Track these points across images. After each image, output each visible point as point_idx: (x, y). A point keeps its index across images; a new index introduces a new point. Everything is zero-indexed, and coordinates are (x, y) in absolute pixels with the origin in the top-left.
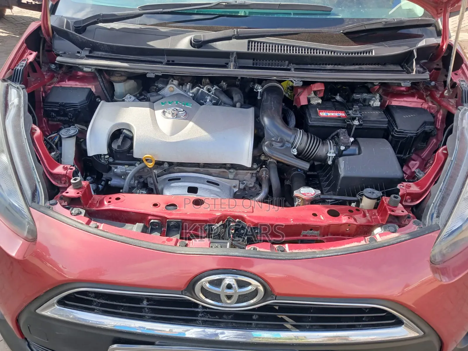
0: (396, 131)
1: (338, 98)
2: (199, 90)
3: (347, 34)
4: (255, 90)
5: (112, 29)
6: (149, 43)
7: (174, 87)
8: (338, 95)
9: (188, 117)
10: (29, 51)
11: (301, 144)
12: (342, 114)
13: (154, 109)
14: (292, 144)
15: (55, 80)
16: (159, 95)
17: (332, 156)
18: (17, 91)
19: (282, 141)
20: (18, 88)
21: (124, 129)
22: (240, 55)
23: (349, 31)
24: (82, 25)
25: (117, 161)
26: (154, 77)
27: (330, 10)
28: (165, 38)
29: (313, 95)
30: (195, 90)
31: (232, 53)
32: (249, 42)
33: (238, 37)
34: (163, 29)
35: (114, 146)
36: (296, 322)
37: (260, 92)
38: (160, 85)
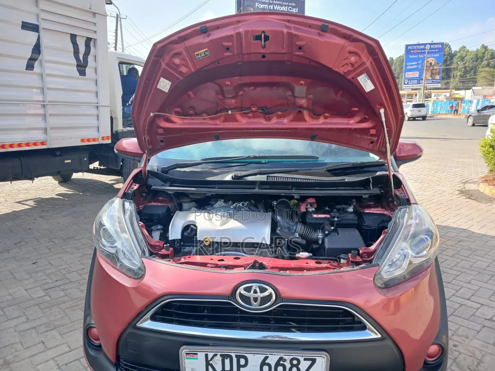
0: (365, 226)
1: (327, 209)
2: (237, 205)
3: (329, 171)
4: (273, 205)
5: (184, 172)
6: (207, 179)
7: (222, 203)
8: (327, 207)
9: (231, 216)
10: (134, 184)
11: (300, 230)
12: (328, 216)
13: (209, 214)
14: (295, 231)
15: (146, 202)
16: (213, 207)
17: (321, 238)
18: (130, 203)
19: (288, 228)
20: (130, 202)
21: (191, 225)
22: (262, 183)
23: (329, 169)
24: (167, 170)
25: (186, 244)
26: (210, 195)
27: (318, 158)
28: (216, 176)
29: (309, 206)
30: (234, 205)
31: (257, 182)
32: (268, 176)
33: (261, 174)
34: (215, 171)
35: (185, 234)
36: (298, 325)
37: (276, 204)
38: (213, 203)
